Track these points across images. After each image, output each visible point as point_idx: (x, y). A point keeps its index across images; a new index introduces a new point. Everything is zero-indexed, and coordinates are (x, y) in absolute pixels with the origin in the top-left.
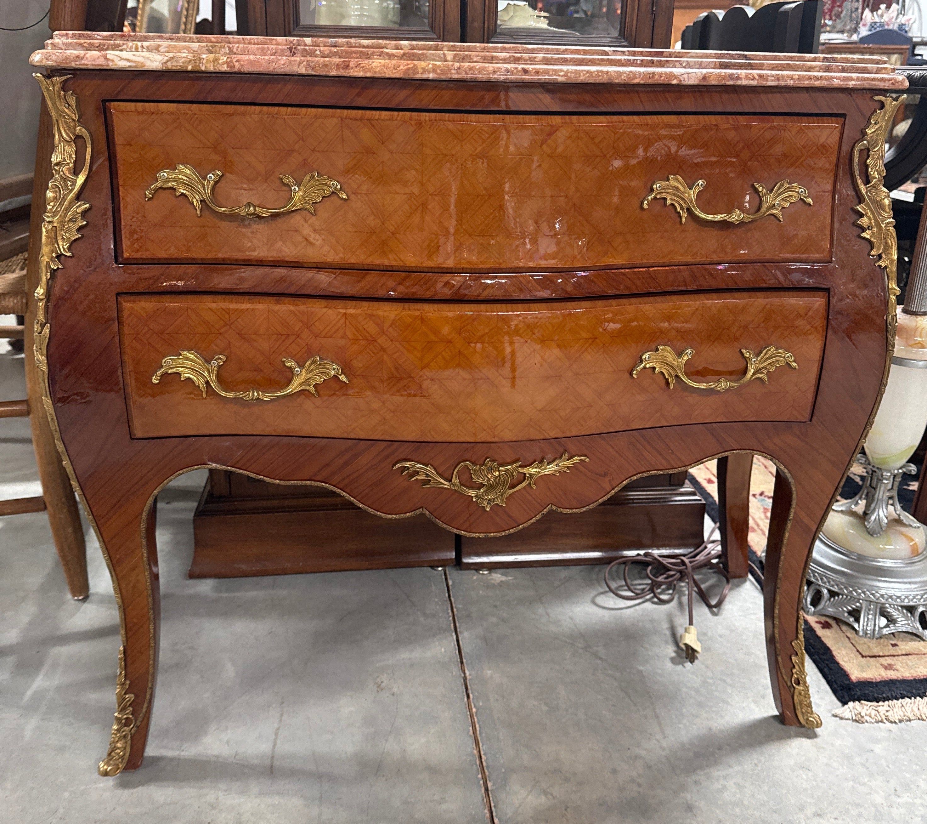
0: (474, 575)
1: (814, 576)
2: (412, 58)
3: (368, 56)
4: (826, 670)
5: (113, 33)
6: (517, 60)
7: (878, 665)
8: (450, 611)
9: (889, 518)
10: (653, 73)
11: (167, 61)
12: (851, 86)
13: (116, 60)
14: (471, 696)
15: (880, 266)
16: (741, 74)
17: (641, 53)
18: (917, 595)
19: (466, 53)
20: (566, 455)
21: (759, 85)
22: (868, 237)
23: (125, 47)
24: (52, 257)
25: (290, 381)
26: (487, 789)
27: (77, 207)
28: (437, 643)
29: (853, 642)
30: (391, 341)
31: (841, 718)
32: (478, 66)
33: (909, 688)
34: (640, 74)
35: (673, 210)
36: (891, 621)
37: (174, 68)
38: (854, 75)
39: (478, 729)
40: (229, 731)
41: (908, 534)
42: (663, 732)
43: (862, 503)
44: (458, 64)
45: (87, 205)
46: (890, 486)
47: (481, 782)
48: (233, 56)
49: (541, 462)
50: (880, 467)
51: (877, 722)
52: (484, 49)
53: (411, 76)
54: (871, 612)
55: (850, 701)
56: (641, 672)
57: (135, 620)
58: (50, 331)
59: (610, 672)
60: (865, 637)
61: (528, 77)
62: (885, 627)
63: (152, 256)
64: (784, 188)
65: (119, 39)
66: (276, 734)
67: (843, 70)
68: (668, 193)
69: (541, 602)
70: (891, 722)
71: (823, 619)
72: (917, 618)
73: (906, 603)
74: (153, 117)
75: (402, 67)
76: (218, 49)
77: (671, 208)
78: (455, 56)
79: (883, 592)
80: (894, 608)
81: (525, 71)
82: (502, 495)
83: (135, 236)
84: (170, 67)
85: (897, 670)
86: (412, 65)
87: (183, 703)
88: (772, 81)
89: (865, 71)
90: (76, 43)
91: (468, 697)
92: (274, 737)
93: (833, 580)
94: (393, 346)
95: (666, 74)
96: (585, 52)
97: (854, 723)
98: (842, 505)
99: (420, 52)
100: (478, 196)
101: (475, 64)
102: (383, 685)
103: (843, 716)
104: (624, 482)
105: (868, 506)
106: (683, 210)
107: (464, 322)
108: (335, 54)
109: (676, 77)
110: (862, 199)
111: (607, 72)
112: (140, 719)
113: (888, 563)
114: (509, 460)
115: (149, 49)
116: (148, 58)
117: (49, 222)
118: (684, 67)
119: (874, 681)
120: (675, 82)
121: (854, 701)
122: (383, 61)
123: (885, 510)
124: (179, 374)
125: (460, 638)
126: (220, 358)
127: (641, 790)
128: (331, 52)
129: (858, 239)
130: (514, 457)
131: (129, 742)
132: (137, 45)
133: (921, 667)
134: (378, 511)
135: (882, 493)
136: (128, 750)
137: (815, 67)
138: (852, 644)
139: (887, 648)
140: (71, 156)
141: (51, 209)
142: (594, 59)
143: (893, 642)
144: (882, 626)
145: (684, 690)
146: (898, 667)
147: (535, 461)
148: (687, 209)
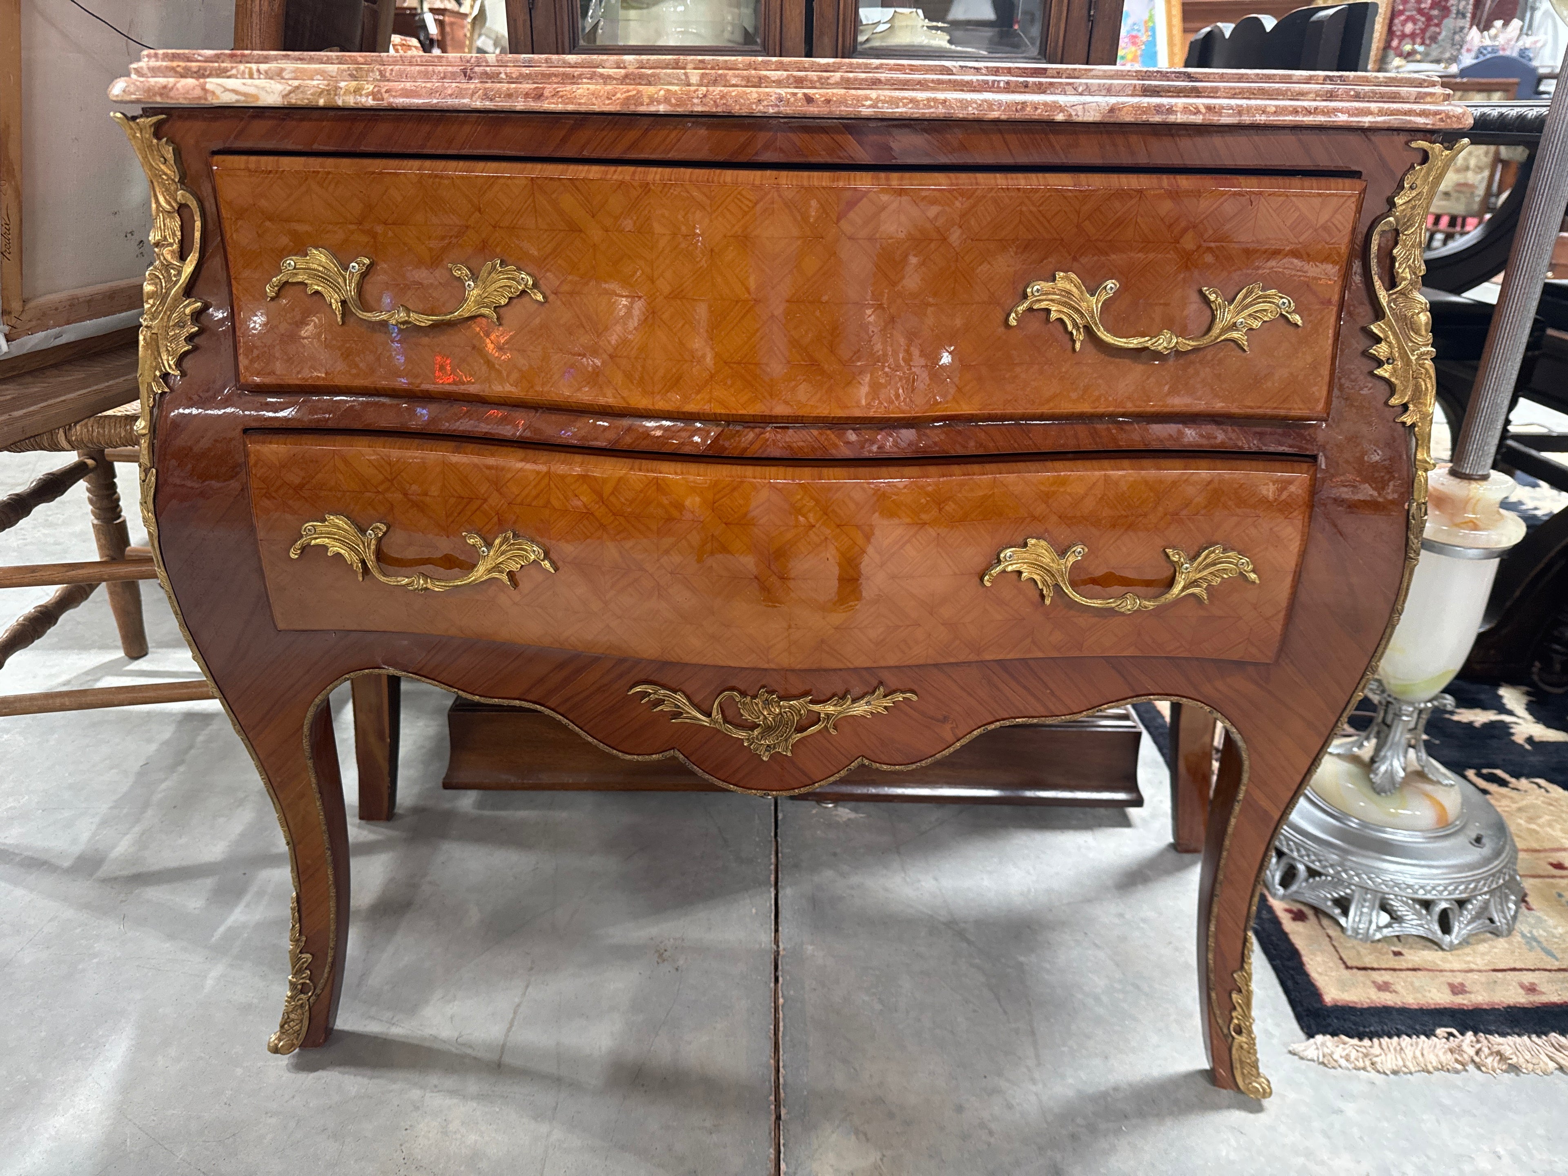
0: (814, 808)
1: (1288, 845)
2: (638, 81)
3: (573, 79)
4: (1290, 983)
5: (219, 52)
6: (799, 82)
7: (1369, 983)
8: (773, 857)
9: (1409, 770)
10: (1024, 103)
11: (290, 92)
12: (1367, 125)
13: (218, 91)
14: (780, 979)
15: (1404, 423)
16: (1176, 104)
17: (1009, 71)
18: (1439, 885)
19: (720, 72)
20: (882, 689)
21: (1207, 122)
22: (1387, 375)
23: (234, 72)
24: (155, 376)
25: (474, 566)
26: (778, 1118)
27: (185, 307)
28: (748, 901)
29: (1335, 944)
30: (614, 514)
31: (1302, 1058)
32: (734, 91)
33: (1410, 1022)
34: (1000, 105)
35: (1061, 329)
36: (1396, 918)
37: (299, 102)
38: (1374, 106)
39: (781, 1029)
40: (456, 1003)
41: (1435, 795)
42: (1037, 1056)
43: (1370, 746)
44: (704, 89)
45: (199, 304)
46: (1412, 725)
47: (773, 1107)
48: (382, 84)
49: (843, 698)
50: (1399, 697)
51: (1357, 1069)
52: (749, 66)
53: (632, 108)
54: (1367, 904)
55: (1318, 1033)
56: (1022, 964)
57: (309, 862)
58: (157, 479)
59: (977, 961)
60: (1356, 938)
61: (811, 109)
62: (1386, 926)
63: (279, 382)
64: (1254, 296)
65: (228, 60)
66: (515, 1013)
67: (1358, 97)
68: (1052, 300)
69: (899, 853)
70: (1378, 1072)
71: (1296, 907)
72: (1436, 917)
73: (1421, 895)
74: (271, 175)
75: (619, 95)
76: (364, 73)
77: (1059, 325)
78: (703, 76)
79: (1387, 877)
80: (1402, 901)
81: (809, 99)
82: (786, 740)
83: (256, 352)
84: (293, 101)
85: (1396, 992)
86: (634, 92)
87: (406, 958)
88: (1229, 116)
89: (1394, 98)
90: (167, 67)
91: (776, 980)
92: (511, 1016)
93: (1315, 854)
94: (617, 523)
95: (1045, 104)
96: (913, 69)
97: (1321, 1066)
98: (1341, 746)
99: (650, 72)
100: (737, 302)
101: (731, 89)
102: (666, 954)
103: (1305, 1054)
104: (975, 733)
105: (1378, 749)
106: (1078, 329)
107: (719, 492)
108: (528, 77)
109: (1061, 109)
110: (1381, 314)
111: (945, 101)
112: (320, 986)
113: (1399, 836)
114: (795, 692)
115: (269, 76)
116: (263, 88)
117: (147, 327)
118: (1081, 94)
119: (1359, 1006)
120: (1060, 117)
121: (1324, 1034)
122: (592, 87)
123: (1402, 759)
124: (325, 548)
125: (780, 895)
126: (378, 528)
127: (992, 1140)
128: (521, 74)
129: (1369, 379)
130: (802, 688)
131: (307, 1014)
132: (250, 69)
133: (1434, 991)
134: (613, 748)
135: (1399, 734)
136: (306, 1023)
137: (1308, 93)
138: (1334, 946)
139: (1385, 957)
140: (174, 234)
141: (150, 308)
142: (926, 80)
143: (1396, 949)
144: (1381, 924)
145: (1080, 996)
146: (1398, 988)
147: (834, 696)
148: (1085, 327)
